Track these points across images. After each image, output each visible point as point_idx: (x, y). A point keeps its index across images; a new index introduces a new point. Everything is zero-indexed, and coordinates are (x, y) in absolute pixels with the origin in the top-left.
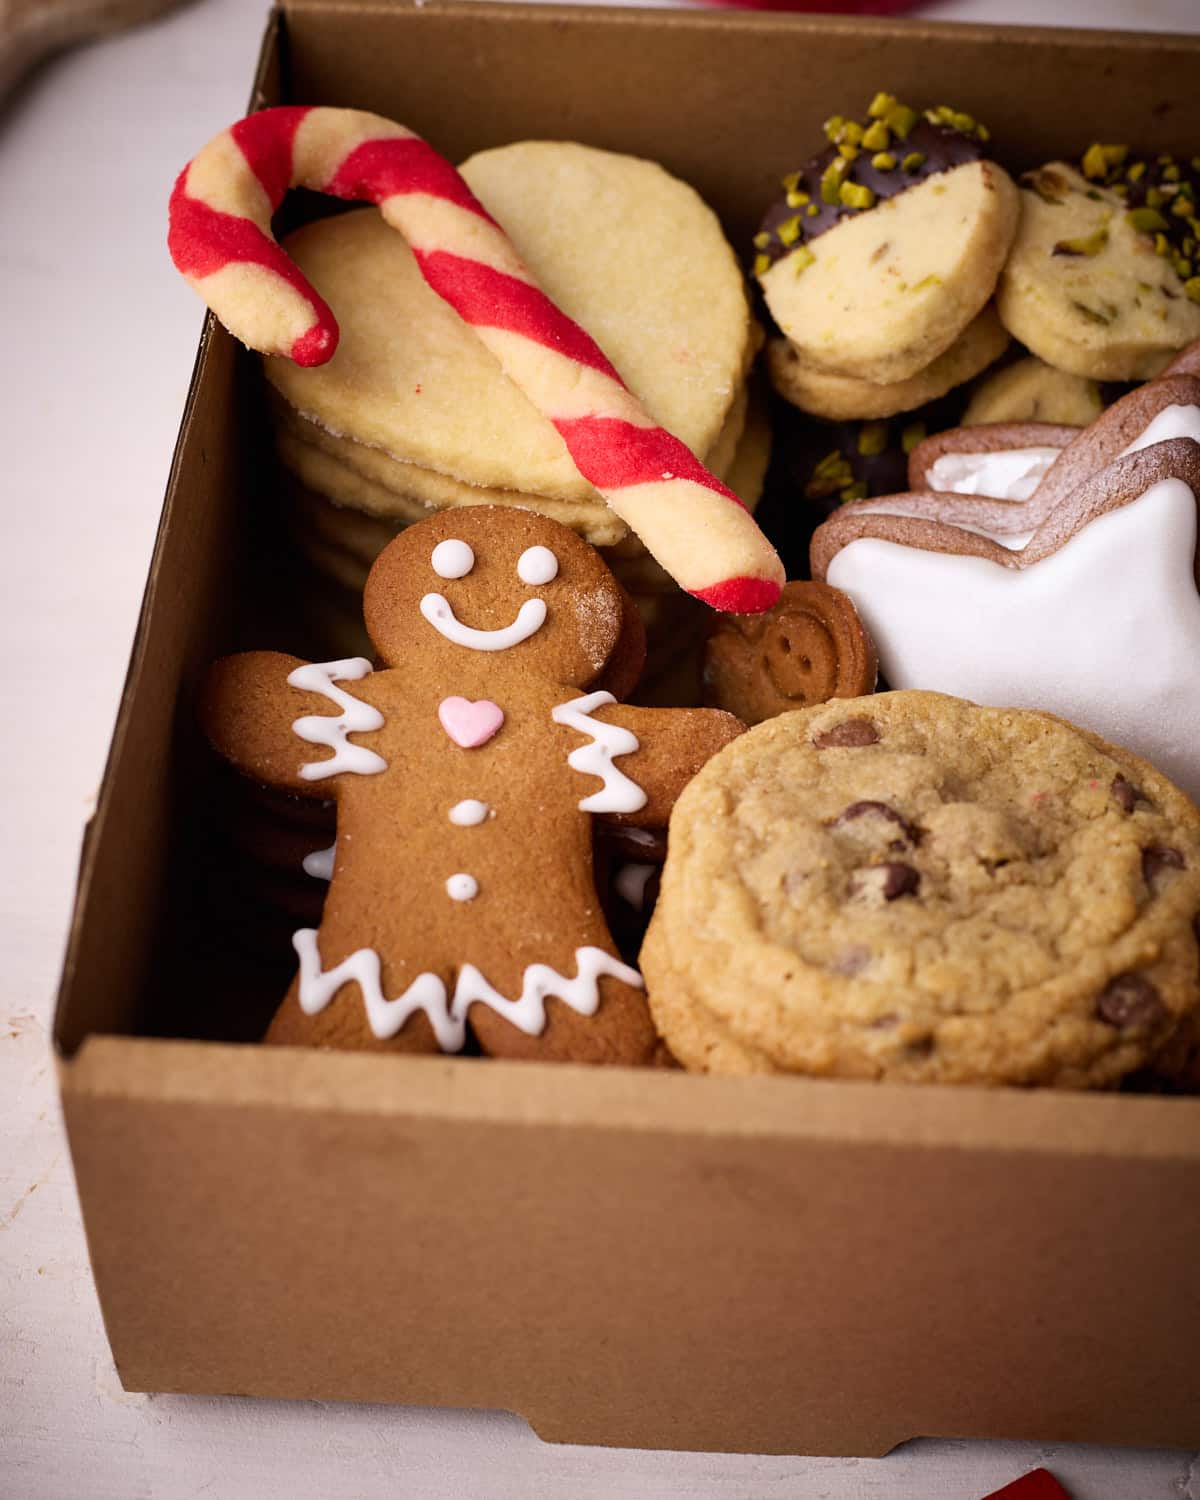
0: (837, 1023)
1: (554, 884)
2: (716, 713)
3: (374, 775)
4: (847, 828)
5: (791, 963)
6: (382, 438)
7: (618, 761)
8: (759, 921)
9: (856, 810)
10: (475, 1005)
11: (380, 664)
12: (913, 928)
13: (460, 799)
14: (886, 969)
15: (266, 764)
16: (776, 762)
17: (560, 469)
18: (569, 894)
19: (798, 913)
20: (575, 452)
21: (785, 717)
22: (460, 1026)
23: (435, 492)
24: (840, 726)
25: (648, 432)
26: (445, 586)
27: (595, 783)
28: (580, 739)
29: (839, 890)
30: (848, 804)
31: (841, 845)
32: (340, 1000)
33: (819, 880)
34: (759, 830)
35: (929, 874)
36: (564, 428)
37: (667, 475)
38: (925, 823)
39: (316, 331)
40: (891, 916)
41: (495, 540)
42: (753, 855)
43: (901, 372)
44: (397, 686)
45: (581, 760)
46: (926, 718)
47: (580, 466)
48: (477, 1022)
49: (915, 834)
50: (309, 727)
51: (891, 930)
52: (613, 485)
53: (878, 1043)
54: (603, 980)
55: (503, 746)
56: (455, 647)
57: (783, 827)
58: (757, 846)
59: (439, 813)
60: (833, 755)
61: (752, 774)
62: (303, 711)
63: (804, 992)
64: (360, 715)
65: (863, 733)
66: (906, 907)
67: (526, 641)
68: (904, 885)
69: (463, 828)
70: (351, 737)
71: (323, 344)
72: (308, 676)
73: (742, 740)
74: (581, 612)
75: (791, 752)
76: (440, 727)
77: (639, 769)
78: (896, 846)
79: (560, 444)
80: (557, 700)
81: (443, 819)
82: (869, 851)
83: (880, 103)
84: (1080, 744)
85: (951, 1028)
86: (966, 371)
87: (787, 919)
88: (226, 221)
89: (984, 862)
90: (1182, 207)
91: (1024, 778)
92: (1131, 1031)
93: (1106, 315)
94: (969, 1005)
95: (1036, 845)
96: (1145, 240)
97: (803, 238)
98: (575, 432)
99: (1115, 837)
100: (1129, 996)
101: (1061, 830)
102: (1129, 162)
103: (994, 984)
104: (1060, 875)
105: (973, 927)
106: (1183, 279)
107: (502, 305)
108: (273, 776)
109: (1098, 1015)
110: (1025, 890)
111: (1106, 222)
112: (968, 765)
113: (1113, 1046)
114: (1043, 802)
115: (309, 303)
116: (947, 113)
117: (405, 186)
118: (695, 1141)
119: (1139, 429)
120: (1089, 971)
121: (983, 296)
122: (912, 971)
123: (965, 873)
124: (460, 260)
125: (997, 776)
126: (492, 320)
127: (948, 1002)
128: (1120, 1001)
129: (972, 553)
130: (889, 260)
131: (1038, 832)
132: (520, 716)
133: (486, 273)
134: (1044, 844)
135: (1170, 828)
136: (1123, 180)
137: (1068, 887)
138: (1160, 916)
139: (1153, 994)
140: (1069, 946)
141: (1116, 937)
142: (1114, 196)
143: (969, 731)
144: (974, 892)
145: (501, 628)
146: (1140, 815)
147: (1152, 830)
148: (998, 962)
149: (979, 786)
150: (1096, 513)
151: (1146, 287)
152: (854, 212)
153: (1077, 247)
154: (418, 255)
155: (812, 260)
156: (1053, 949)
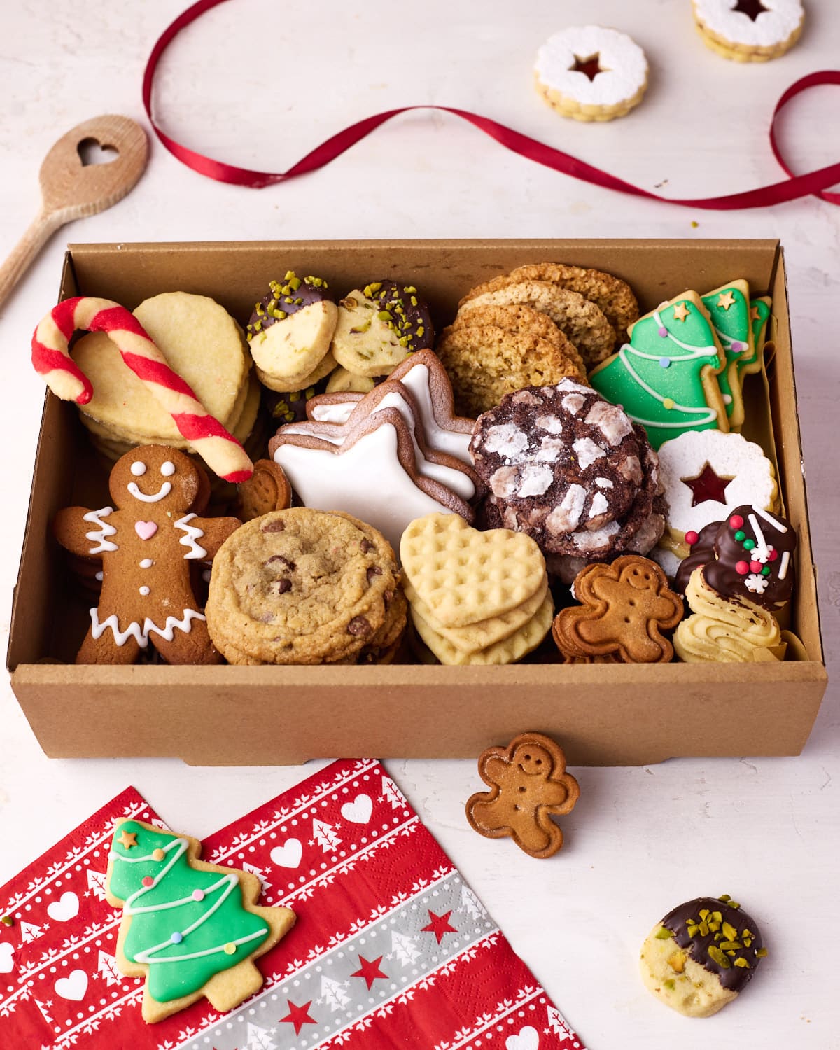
0: (262, 640)
1: (175, 587)
2: (231, 519)
3: (114, 552)
4: (269, 566)
5: (247, 620)
6: (113, 422)
7: (197, 541)
8: (239, 604)
9: (272, 560)
10: (150, 631)
11: (116, 508)
12: (288, 605)
13: (143, 559)
14: (278, 620)
15: (78, 549)
16: (249, 539)
17: (175, 431)
18: (181, 590)
19: (252, 599)
20: (179, 426)
21: (253, 521)
22: (146, 638)
23: (134, 439)
24: (271, 524)
25: (204, 418)
26: (136, 480)
27: (189, 549)
28: (183, 533)
29: (266, 590)
30: (271, 556)
31: (267, 573)
32: (105, 633)
33: (259, 587)
34: (241, 568)
35: (295, 582)
36: (176, 417)
37: (210, 435)
38: (295, 563)
39: (84, 393)
40: (281, 600)
41: (153, 459)
42: (238, 578)
43: (298, 380)
44: (121, 518)
45: (184, 541)
46: (301, 519)
47: (180, 431)
48: (151, 637)
49: (292, 566)
50: (91, 536)
51: (281, 606)
52: (192, 439)
53: (275, 646)
54: (192, 620)
55: (157, 538)
56: (140, 502)
57: (248, 566)
58: (240, 574)
59: (136, 564)
60: (268, 535)
61: (240, 545)
62: (89, 530)
63: (251, 630)
64: (108, 530)
65: (279, 526)
66: (286, 596)
67: (164, 498)
68: (286, 587)
69: (144, 569)
70: (105, 538)
71: (87, 398)
72: (90, 516)
73: (238, 531)
74: (184, 484)
75: (254, 535)
76: (135, 532)
77: (204, 543)
78: (285, 571)
79: (174, 422)
80: (176, 519)
81: (138, 567)
82: (276, 574)
83: (289, 275)
84: (351, 527)
85: (298, 640)
86: (324, 374)
87: (248, 602)
88: (51, 352)
89: (313, 578)
90: (398, 310)
91: (332, 541)
92: (358, 636)
93: (369, 356)
94: (304, 632)
95: (332, 568)
96: (385, 323)
97: (263, 327)
98: (179, 418)
99: (358, 565)
100: (358, 625)
101: (342, 562)
102: (380, 290)
103: (312, 624)
104: (339, 580)
105: (308, 602)
106: (399, 337)
107: (151, 373)
108: (80, 553)
109: (348, 632)
110: (327, 586)
111: (370, 317)
112: (314, 537)
113: (353, 642)
114: (337, 551)
115: (82, 383)
116: (312, 278)
117: (115, 327)
118: (212, 687)
119: (380, 401)
120: (344, 617)
121: (324, 352)
122: (287, 620)
123: (307, 582)
124: (135, 356)
125: (324, 540)
126: (147, 378)
127: (297, 632)
128: (355, 626)
129: (323, 449)
130: (290, 340)
131: (333, 563)
132: (163, 526)
133: (145, 360)
134: (335, 568)
135: (379, 558)
136: (378, 299)
137: (341, 585)
138: (371, 594)
139: (367, 622)
140: (339, 608)
141: (355, 603)
142: (375, 304)
143: (314, 524)
144: (310, 588)
145: (155, 494)
146: (369, 555)
147: (372, 560)
148: (315, 616)
149: (316, 545)
150: (364, 434)
151: (384, 342)
152: (278, 320)
153: (358, 329)
154: (122, 353)
155: (266, 338)
156: (334, 609)
